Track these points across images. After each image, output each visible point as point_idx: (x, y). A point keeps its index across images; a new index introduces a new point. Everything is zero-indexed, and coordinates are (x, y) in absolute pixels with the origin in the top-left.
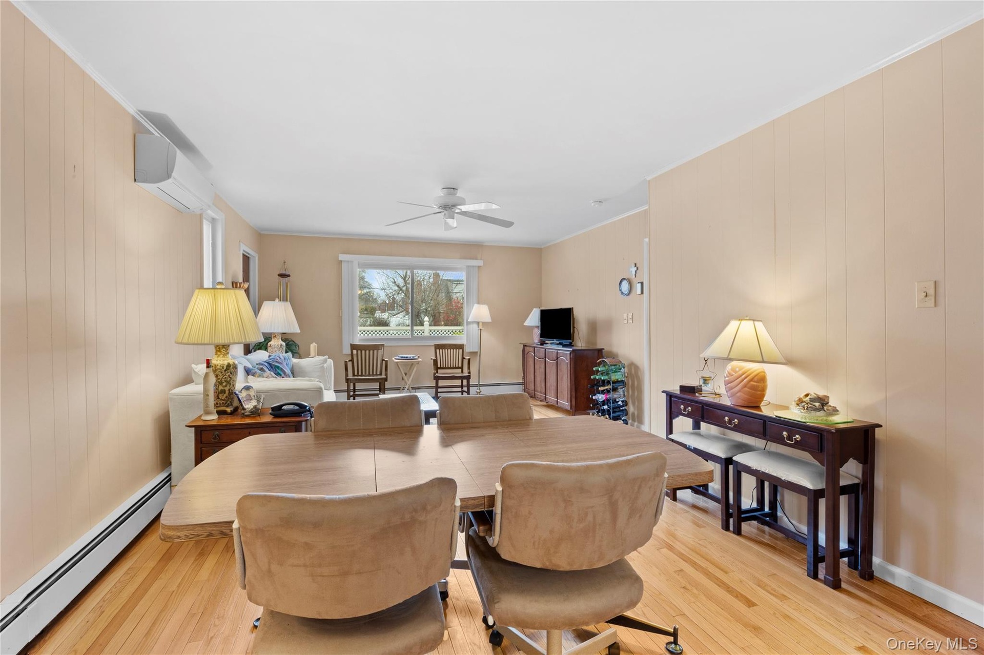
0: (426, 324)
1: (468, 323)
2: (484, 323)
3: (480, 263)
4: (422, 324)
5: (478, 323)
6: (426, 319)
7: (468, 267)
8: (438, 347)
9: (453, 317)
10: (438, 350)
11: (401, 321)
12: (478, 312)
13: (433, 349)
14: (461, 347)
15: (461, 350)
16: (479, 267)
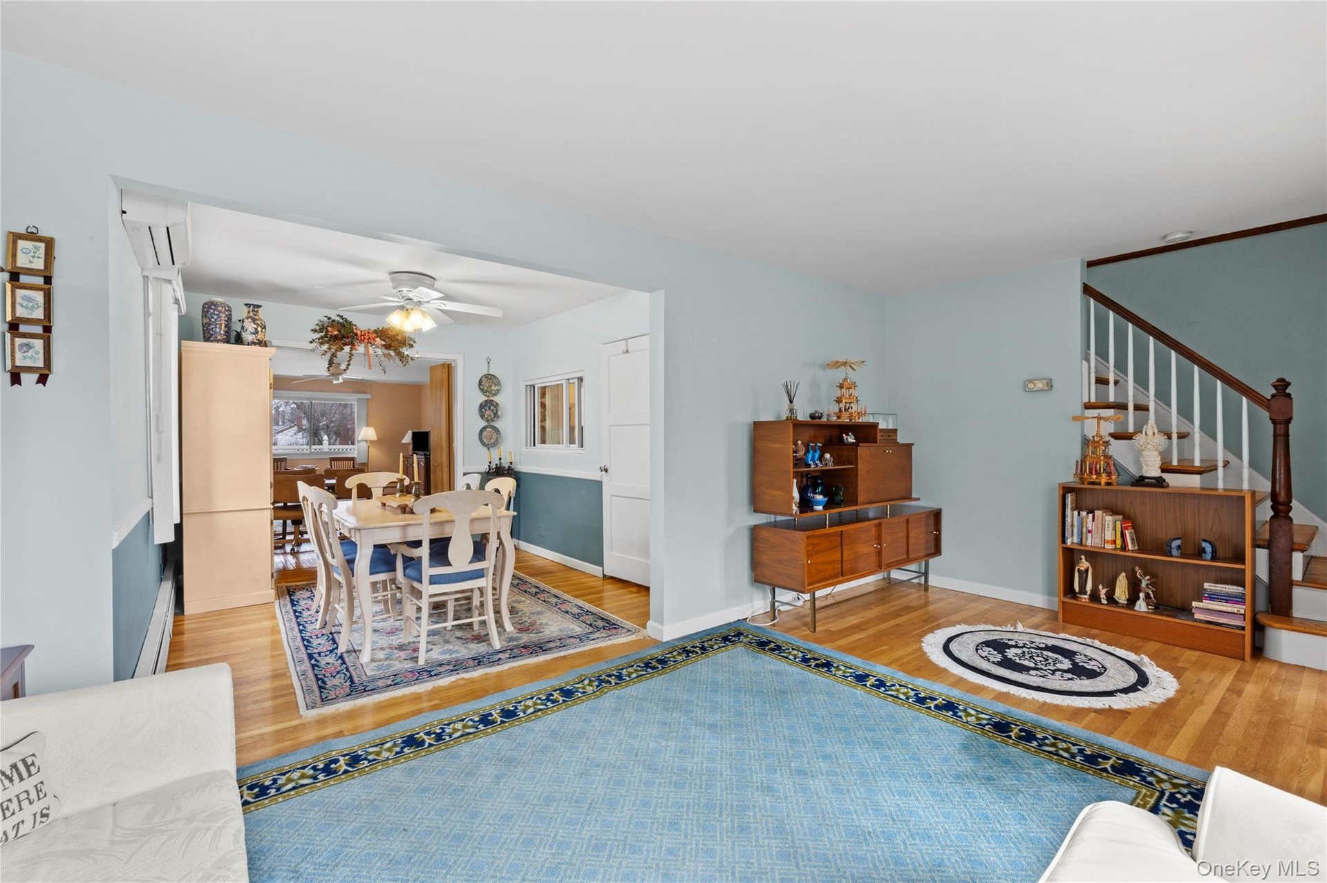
0: (326, 442)
1: (359, 441)
2: (371, 442)
3: (369, 396)
4: (321, 443)
5: (367, 441)
6: (325, 437)
7: (358, 399)
8: (332, 459)
9: (346, 436)
10: (333, 462)
11: (293, 440)
12: (366, 432)
13: (329, 461)
14: (353, 459)
15: (352, 462)
16: (368, 399)
